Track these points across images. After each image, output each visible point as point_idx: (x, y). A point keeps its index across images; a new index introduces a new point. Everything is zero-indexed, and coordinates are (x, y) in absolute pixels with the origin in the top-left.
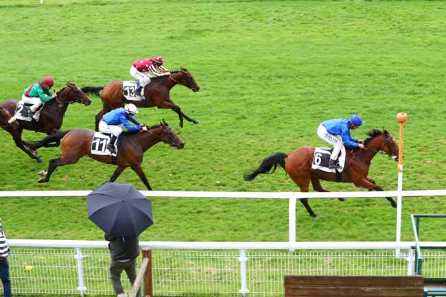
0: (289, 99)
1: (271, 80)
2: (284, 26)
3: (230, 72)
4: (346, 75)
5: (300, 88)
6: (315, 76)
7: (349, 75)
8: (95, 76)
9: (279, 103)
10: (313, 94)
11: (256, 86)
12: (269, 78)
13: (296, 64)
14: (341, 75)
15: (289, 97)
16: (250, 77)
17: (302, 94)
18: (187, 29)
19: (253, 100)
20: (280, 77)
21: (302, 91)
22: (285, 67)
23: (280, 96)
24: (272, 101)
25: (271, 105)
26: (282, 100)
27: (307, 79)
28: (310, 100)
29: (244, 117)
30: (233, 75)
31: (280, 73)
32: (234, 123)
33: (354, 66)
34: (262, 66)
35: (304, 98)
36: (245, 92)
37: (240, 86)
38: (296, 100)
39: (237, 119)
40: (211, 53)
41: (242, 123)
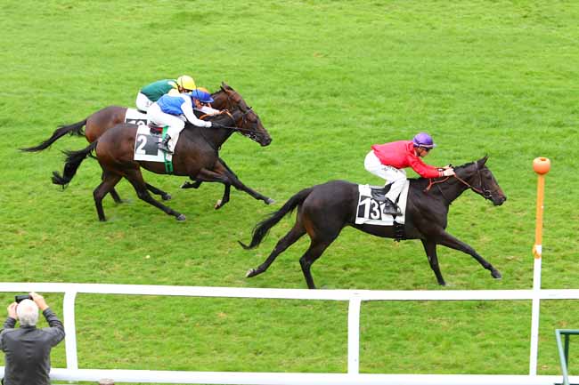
0: (351, 132)
1: (320, 98)
2: (341, 9)
3: (252, 86)
4: (446, 93)
5: (370, 114)
6: (395, 94)
7: (453, 93)
8: (22, 89)
9: (333, 139)
10: (390, 123)
11: (293, 109)
12: (317, 96)
13: (362, 74)
14: (439, 93)
15: (350, 129)
16: (284, 94)
17: (372, 123)
18: (180, 11)
19: (289, 133)
20: (335, 95)
21: (372, 118)
22: (344, 79)
23: (335, 126)
24: (320, 136)
25: (321, 142)
26: (338, 135)
27: (381, 99)
28: (386, 135)
29: (273, 162)
30: (255, 90)
31: (336, 88)
32: (258, 171)
33: (461, 77)
34: (306, 77)
35: (375, 131)
36: (276, 119)
37: (267, 109)
38: (363, 134)
39: (262, 165)
40: (217, 53)
41: (269, 172)
